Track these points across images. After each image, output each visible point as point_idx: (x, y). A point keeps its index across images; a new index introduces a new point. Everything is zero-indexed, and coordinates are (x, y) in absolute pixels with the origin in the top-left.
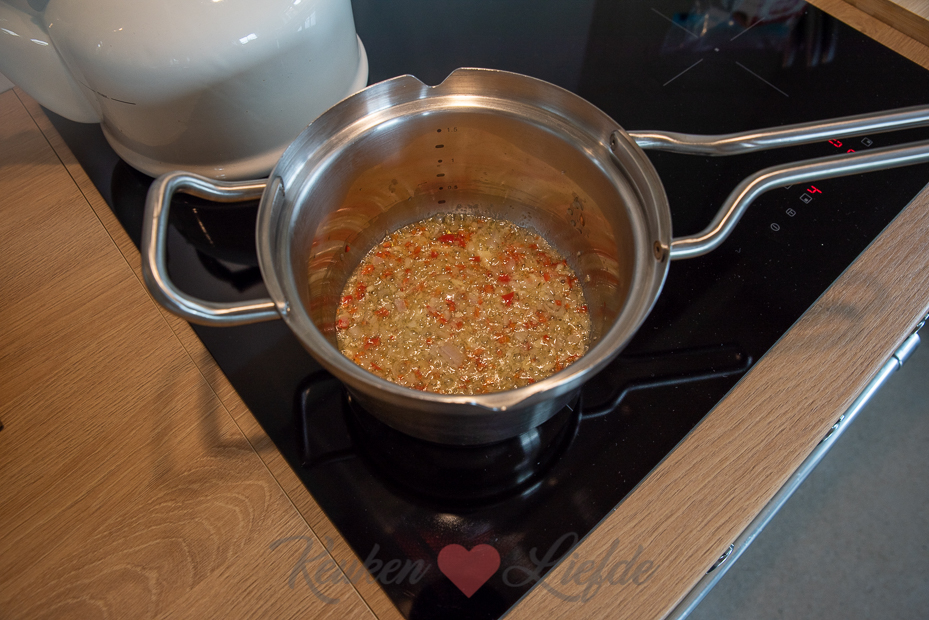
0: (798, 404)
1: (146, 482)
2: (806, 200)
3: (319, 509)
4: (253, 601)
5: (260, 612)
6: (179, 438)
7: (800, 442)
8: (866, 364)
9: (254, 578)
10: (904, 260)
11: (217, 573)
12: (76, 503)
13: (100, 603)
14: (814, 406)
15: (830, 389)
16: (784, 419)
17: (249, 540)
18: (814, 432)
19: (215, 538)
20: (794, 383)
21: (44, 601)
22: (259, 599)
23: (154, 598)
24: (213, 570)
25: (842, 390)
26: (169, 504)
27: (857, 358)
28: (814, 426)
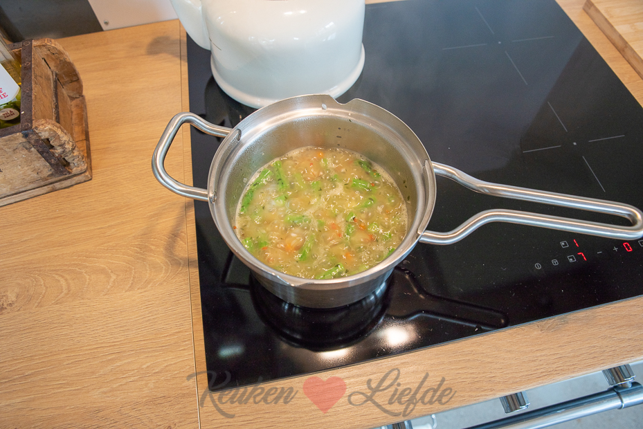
0: (484, 373)
1: (134, 235)
2: (571, 259)
3: (199, 287)
4: (147, 312)
5: (147, 319)
6: (158, 222)
7: (469, 393)
8: (544, 374)
9: (153, 302)
10: (618, 327)
11: (140, 291)
12: (102, 228)
13: (88, 277)
14: (493, 379)
15: (511, 376)
16: (469, 376)
17: (161, 284)
18: (483, 393)
19: (148, 275)
20: (489, 360)
21: (68, 263)
22: (150, 313)
23: (109, 287)
24: (139, 289)
25: (518, 380)
26: (138, 249)
27: (541, 367)
28: (485, 390)
